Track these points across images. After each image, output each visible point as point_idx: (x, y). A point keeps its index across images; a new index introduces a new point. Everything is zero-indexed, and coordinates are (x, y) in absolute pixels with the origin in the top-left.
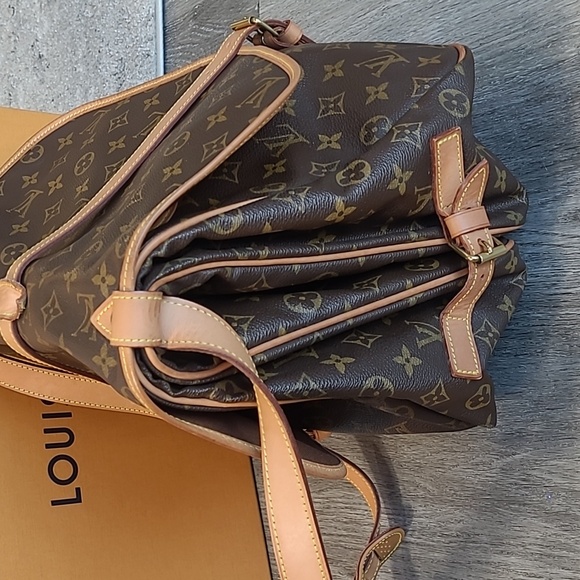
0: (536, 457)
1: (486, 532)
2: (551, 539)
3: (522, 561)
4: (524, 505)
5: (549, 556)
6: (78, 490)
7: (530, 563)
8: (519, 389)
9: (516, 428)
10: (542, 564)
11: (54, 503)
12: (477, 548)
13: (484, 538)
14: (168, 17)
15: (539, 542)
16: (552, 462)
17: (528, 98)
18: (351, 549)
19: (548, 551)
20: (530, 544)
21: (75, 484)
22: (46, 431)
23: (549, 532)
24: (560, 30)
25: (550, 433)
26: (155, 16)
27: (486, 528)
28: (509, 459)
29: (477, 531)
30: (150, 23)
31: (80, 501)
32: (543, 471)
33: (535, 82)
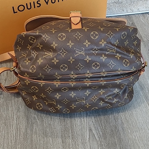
0: (38, 125)
1: (20, 114)
2: (21, 130)
3: (15, 124)
4: (28, 123)
5: (17, 130)
6: (17, 12)
7: (15, 126)
8: (53, 119)
9: (44, 120)
10: (15, 128)
11: (13, 7)
12: (16, 112)
13: (19, 114)
14: (133, 15)
15: (20, 127)
16: (38, 129)
17: (115, 116)
18: (11, 79)
19: (18, 130)
20: (19, 125)
21: (18, 11)
22: (30, 3)
23: (23, 130)
24: (130, 122)
25: (44, 128)
26: (133, 12)
27: (21, 114)
28: (37, 119)
29: (20, 112)
30: (131, 11)
31: (14, 13)
32: (35, 127)
33: (119, 118)
